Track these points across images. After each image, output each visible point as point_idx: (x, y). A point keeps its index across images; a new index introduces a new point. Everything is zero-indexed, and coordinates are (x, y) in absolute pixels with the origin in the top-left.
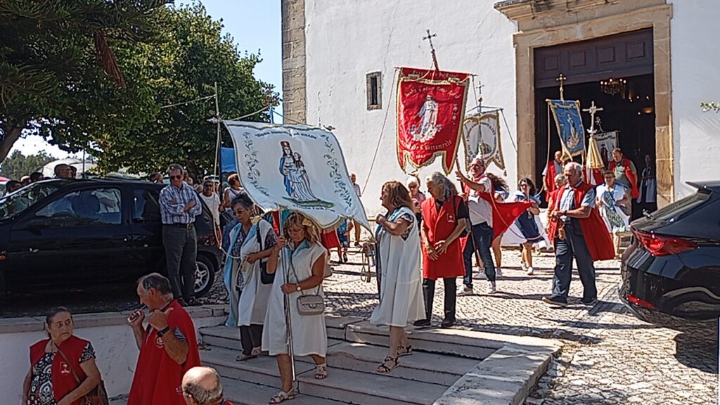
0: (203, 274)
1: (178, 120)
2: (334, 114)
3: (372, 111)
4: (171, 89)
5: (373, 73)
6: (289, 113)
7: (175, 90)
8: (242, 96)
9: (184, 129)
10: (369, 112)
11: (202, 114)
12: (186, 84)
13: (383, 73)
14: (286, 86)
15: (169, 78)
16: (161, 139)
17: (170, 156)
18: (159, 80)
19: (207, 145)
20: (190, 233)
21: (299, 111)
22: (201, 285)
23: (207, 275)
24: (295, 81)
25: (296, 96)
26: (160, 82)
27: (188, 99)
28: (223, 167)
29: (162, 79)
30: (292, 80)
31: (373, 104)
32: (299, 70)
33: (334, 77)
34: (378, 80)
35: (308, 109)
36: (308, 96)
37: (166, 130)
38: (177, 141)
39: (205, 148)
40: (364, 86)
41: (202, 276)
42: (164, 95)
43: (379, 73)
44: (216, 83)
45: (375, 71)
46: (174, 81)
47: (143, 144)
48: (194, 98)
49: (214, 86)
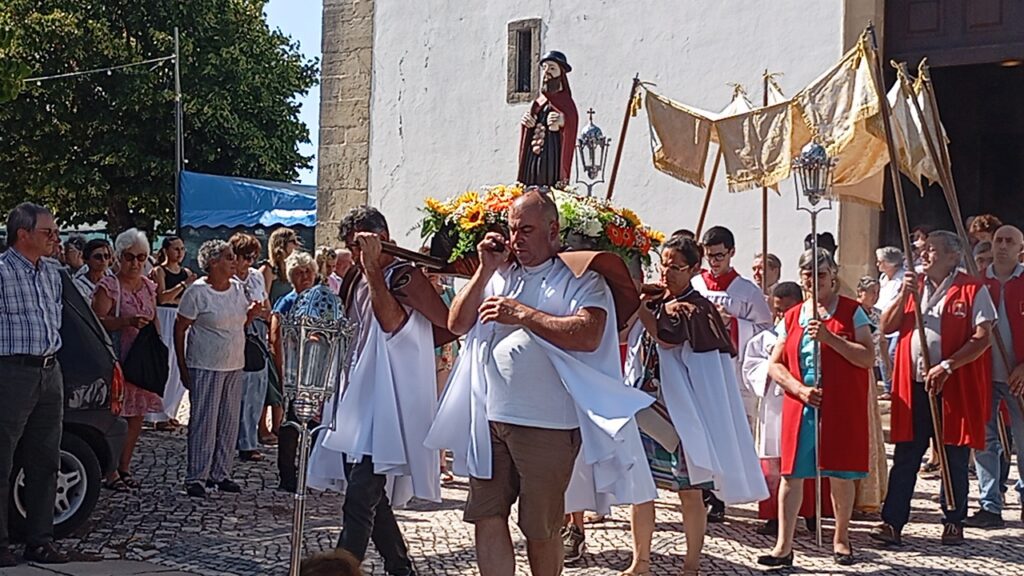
0: (69, 480)
1: (90, 106)
2: (434, 109)
3: (517, 106)
4: (78, 39)
5: (523, 22)
6: (333, 101)
7: (88, 40)
8: (236, 61)
9: (105, 128)
10: (511, 108)
11: (146, 95)
12: (112, 28)
13: (546, 21)
14: (330, 43)
15: (76, 11)
16: (52, 145)
17: (71, 186)
18: (51, 17)
19: (153, 165)
20: (49, 379)
21: (356, 99)
22: (64, 507)
23: (81, 482)
24: (350, 31)
25: (349, 67)
26: (53, 21)
27: (116, 60)
28: (184, 214)
29: (57, 14)
30: (344, 30)
31: (520, 90)
32: (361, 6)
33: (436, 25)
34: (534, 37)
35: (377, 94)
36: (377, 65)
37: (64, 128)
38: (87, 152)
39: (149, 170)
40: (502, 51)
41: (67, 486)
42: (63, 51)
43: (537, 22)
44: (176, 29)
45: (527, 18)
46: (85, 20)
47: (11, 156)
48: (129, 60)
49: (173, 35)
